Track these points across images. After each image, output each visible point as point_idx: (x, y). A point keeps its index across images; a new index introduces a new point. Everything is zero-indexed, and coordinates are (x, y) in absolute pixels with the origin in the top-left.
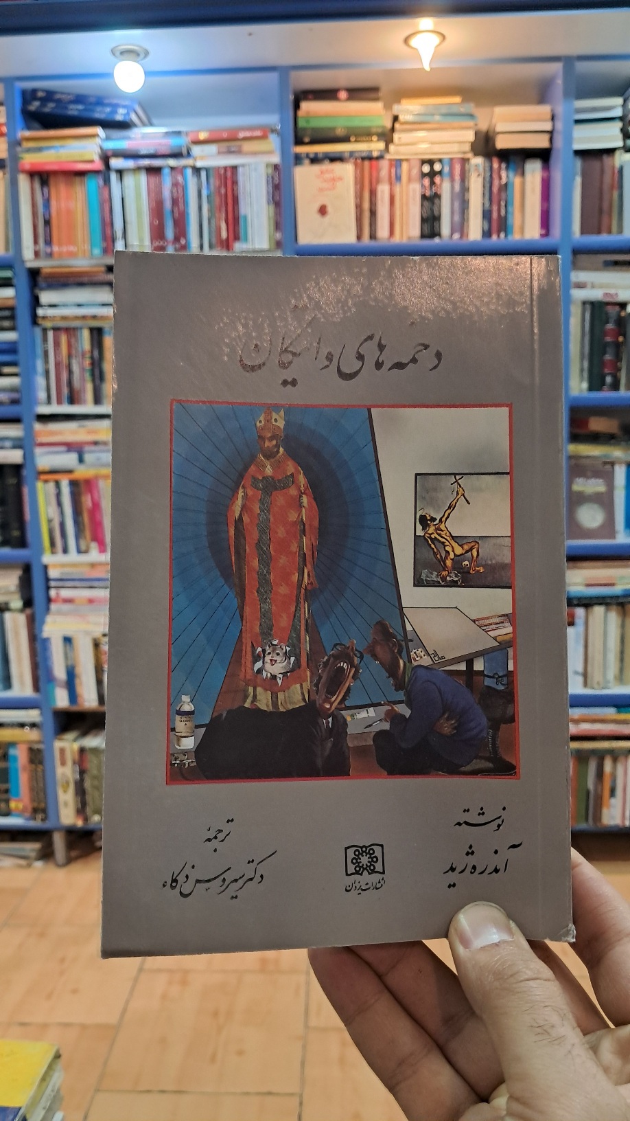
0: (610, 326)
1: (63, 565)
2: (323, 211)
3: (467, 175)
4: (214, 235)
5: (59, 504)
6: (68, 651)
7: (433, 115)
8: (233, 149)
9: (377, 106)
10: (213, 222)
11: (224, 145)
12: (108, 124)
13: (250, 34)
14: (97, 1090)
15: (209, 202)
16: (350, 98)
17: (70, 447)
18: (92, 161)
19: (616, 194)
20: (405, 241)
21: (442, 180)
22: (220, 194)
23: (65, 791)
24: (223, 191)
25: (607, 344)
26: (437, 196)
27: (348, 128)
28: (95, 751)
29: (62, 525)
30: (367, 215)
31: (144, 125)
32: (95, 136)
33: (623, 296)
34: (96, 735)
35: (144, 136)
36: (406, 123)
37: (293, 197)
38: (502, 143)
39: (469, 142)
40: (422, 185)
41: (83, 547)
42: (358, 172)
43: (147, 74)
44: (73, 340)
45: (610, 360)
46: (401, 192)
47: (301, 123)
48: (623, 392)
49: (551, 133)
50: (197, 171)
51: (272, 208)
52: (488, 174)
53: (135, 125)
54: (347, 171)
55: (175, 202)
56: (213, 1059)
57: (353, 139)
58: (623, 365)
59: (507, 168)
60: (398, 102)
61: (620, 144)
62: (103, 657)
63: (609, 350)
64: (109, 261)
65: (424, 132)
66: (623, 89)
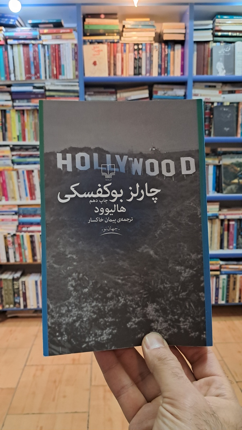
0: (208, 111)
2: (95, 63)
3: (152, 50)
4: (51, 72)
7: (139, 25)
8: (58, 37)
9: (116, 21)
10: (50, 67)
11: (54, 35)
12: (7, 26)
14: (7, 414)
15: (49, 59)
16: (105, 18)
19: (210, 59)
20: (127, 76)
21: (142, 52)
22: (53, 56)
24: (54, 54)
25: (206, 118)
26: (140, 58)
27: (105, 30)
28: (6, 280)
30: (112, 65)
31: (22, 26)
32: (1, 30)
33: (212, 100)
34: (6, 274)
35: (21, 31)
36: (128, 28)
37: (82, 57)
38: (166, 38)
39: (153, 37)
40: (134, 53)
42: (109, 48)
43: (22, 5)
45: (207, 125)
46: (126, 57)
47: (86, 27)
48: (212, 137)
49: (185, 34)
50: (43, 46)
51: (74, 62)
52: (160, 50)
53: (18, 26)
54: (104, 47)
55: (35, 58)
56: (54, 400)
57: (107, 34)
58: (212, 126)
59: (168, 48)
60: (125, 20)
61: (211, 39)
62: (8, 243)
63: (207, 120)
64: (8, 83)
65: (135, 32)
66: (213, 17)
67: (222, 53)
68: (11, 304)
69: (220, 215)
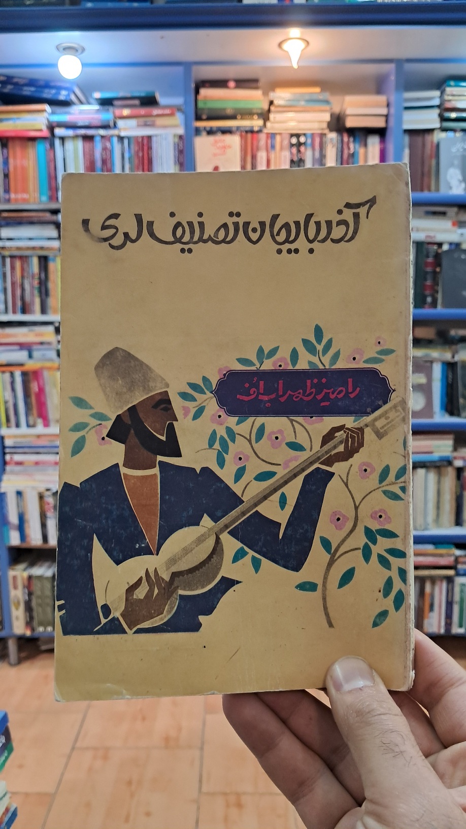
0: (430, 260)
1: (15, 436)
2: (216, 170)
3: (324, 146)
5: (13, 389)
6: (19, 501)
7: (299, 101)
8: (148, 123)
9: (257, 94)
11: (142, 120)
12: (54, 103)
13: (162, 38)
15: (130, 162)
16: (237, 87)
17: (22, 346)
18: (41, 130)
19: (434, 162)
21: (306, 149)
22: (138, 157)
23: (17, 609)
24: (141, 154)
25: (427, 273)
26: (301, 160)
27: (235, 109)
28: (40, 578)
29: (15, 406)
31: (81, 103)
32: (44, 111)
33: (439, 238)
34: (41, 566)
35: (81, 112)
36: (279, 106)
37: (193, 159)
38: (350, 123)
39: (326, 122)
40: (291, 151)
41: (31, 422)
42: (243, 142)
43: (84, 65)
44: (25, 266)
45: (430, 285)
46: (275, 158)
47: (200, 105)
48: (440, 310)
49: (387, 116)
50: (121, 139)
51: (178, 167)
52: (340, 146)
53: (74, 104)
54: (235, 141)
55: (104, 162)
56: (127, 820)
57: (239, 117)
58: (440, 289)
59: (354, 141)
60: (273, 90)
61: (436, 124)
62: (46, 507)
63: (429, 277)
64: (54, 206)
65: (292, 113)
66: (440, 84)
67: (458, 150)
68: (48, 624)
69: (455, 458)
